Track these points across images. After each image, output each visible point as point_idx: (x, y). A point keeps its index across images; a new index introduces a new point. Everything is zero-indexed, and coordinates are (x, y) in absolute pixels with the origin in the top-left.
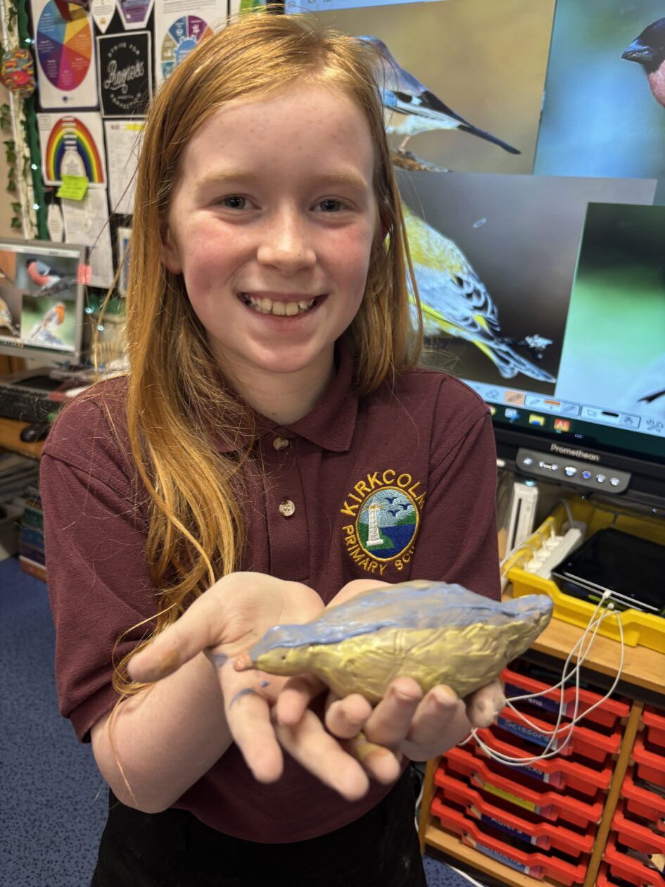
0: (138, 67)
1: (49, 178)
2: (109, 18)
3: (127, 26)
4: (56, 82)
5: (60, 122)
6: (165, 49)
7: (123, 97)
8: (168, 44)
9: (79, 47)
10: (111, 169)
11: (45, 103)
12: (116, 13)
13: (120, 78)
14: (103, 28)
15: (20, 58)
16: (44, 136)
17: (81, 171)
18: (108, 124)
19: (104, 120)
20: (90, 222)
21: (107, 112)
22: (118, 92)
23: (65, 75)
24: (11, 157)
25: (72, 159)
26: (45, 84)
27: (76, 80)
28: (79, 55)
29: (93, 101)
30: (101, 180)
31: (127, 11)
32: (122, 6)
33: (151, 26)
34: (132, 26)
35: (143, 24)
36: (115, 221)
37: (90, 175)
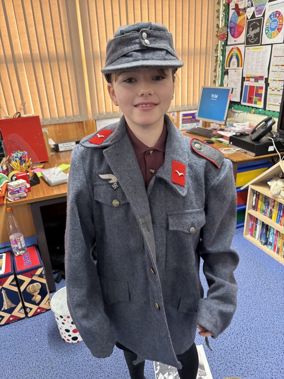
0: (257, 30)
1: (226, 67)
2: (251, 14)
3: (256, 16)
4: (233, 36)
5: (233, 48)
6: (267, 23)
7: (252, 39)
8: (268, 21)
9: (242, 25)
10: (245, 63)
11: (229, 43)
12: (254, 12)
13: (252, 33)
14: (249, 18)
15: (223, 30)
16: (227, 54)
17: (236, 64)
18: (246, 48)
19: (245, 47)
20: (236, 80)
21: (247, 44)
22: (251, 38)
24: (217, 61)
25: (234, 60)
26: (230, 37)
28: (241, 27)
29: (243, 42)
30: (241, 66)
31: (257, 11)
32: (256, 10)
33: (264, 16)
34: (258, 16)
35: (261, 15)
36: (243, 79)
37: (238, 66)
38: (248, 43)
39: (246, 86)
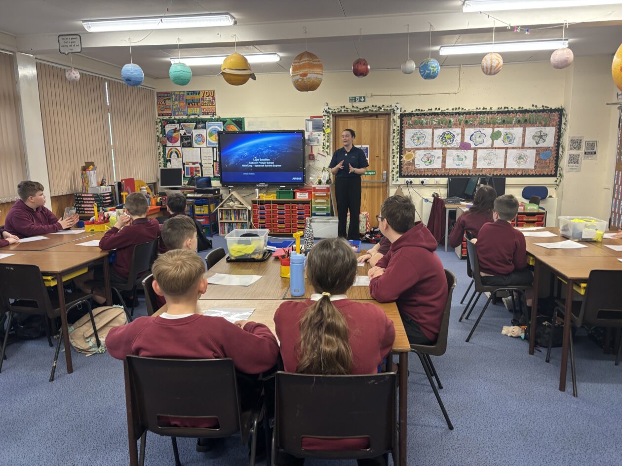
0: (189, 141)
1: (168, 158)
2: (183, 133)
4: (171, 142)
5: (171, 149)
6: (195, 138)
9: (177, 137)
10: (183, 155)
11: (167, 145)
12: (185, 133)
13: (185, 142)
15: (163, 138)
16: (167, 151)
17: (176, 156)
19: (182, 148)
20: (178, 164)
22: (185, 144)
23: (173, 141)
24: (160, 154)
25: (174, 154)
26: (168, 142)
27: (176, 141)
29: (180, 145)
30: (181, 157)
32: (186, 131)
33: (192, 134)
34: (188, 134)
35: (190, 134)
36: (184, 164)
37: (178, 157)
38: (183, 146)
39: (187, 167)
